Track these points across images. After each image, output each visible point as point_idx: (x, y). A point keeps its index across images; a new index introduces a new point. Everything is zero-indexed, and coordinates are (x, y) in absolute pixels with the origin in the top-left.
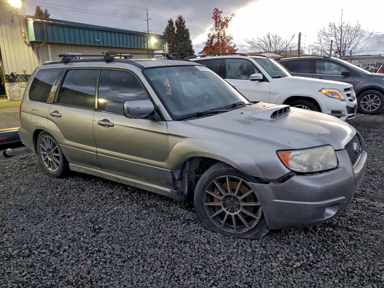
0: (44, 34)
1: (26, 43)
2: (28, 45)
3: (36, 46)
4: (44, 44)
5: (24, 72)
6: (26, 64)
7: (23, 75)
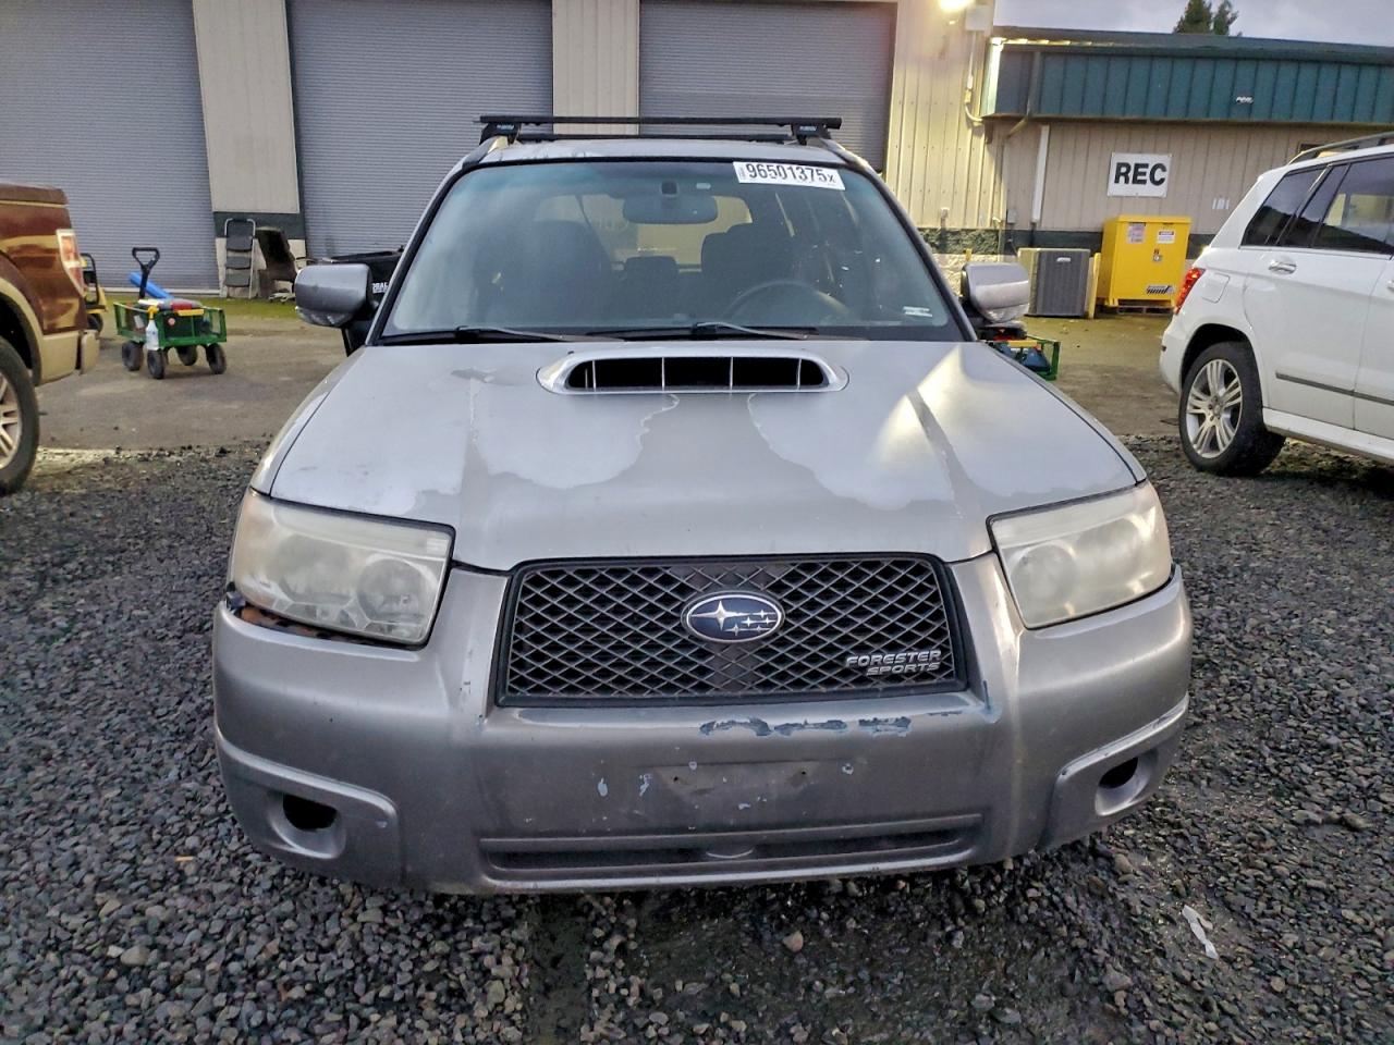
0: (1028, 89)
1: (970, 122)
2: (976, 132)
3: (999, 131)
4: (1022, 122)
5: (943, 220)
6: (955, 192)
7: (935, 230)
